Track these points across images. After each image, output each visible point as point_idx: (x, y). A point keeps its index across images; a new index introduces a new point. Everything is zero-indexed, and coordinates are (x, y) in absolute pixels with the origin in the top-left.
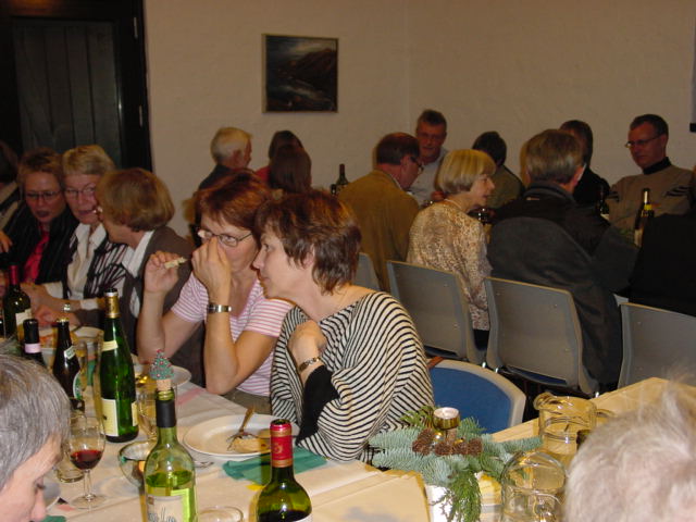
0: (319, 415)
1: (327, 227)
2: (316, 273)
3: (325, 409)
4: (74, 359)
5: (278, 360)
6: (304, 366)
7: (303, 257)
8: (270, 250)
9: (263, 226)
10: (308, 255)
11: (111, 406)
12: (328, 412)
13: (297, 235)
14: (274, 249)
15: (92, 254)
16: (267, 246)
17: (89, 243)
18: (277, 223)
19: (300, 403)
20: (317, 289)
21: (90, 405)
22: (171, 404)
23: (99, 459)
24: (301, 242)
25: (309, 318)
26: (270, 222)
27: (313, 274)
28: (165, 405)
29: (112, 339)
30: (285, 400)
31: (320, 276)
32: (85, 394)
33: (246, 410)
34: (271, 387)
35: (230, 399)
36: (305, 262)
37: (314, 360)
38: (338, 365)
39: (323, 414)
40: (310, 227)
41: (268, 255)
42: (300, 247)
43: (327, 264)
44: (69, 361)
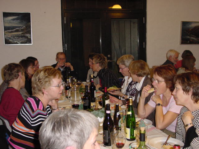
0: (191, 142)
1: (196, 83)
2: (192, 97)
3: (193, 140)
4: (120, 115)
5: (178, 122)
6: (187, 125)
7: (188, 91)
8: (178, 89)
9: (176, 82)
10: (190, 91)
11: (128, 130)
12: (194, 141)
13: (187, 85)
14: (179, 89)
15: (128, 84)
16: (177, 88)
17: (128, 81)
18: (180, 81)
19: (184, 136)
20: (192, 102)
21: (123, 129)
22: (144, 134)
23: (123, 146)
24: (188, 87)
25: (189, 110)
26: (178, 81)
27: (191, 97)
28: (142, 135)
29: (130, 111)
30: (180, 134)
31: (194, 98)
32: (122, 125)
33: (168, 136)
34: (176, 130)
35: (163, 132)
36: (189, 93)
37: (190, 124)
38: (198, 126)
39: (192, 141)
40: (191, 83)
41: (177, 91)
42: (187, 88)
43: (196, 94)
44: (118, 116)
